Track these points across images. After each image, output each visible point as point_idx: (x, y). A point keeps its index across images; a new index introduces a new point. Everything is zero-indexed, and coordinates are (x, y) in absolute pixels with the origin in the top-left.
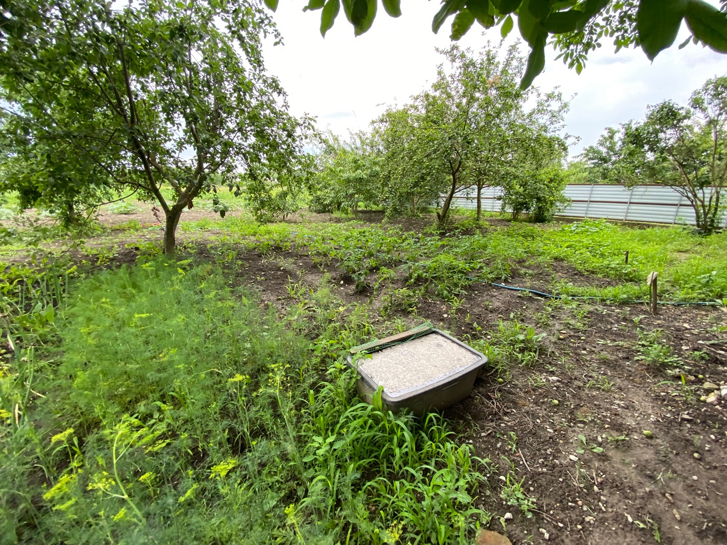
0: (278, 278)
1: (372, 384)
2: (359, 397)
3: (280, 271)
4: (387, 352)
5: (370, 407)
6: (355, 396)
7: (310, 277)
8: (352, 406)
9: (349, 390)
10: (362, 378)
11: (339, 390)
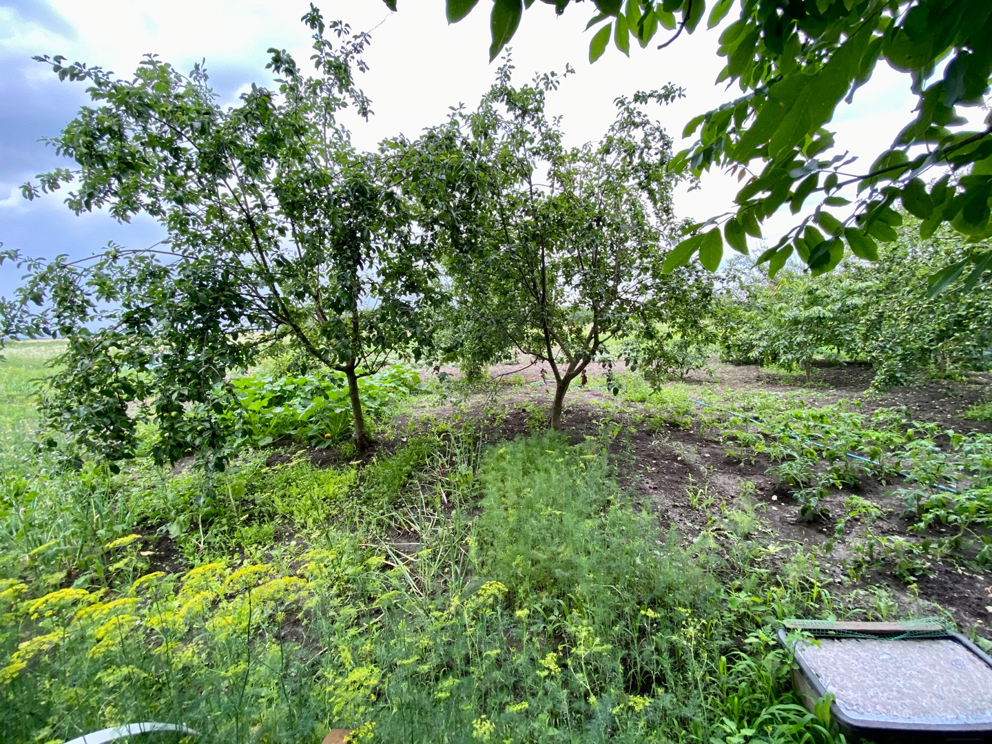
0: (674, 473)
1: (816, 684)
2: (793, 694)
3: (677, 461)
4: (849, 645)
5: (809, 716)
6: (787, 689)
7: (721, 479)
8: (781, 702)
9: (779, 678)
10: (801, 671)
11: (763, 672)
